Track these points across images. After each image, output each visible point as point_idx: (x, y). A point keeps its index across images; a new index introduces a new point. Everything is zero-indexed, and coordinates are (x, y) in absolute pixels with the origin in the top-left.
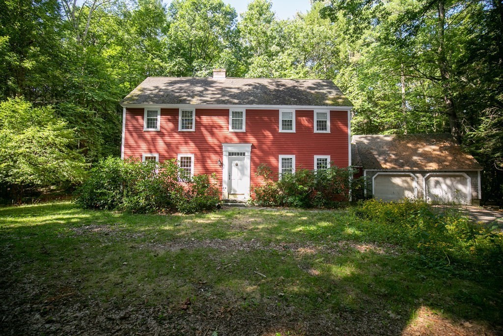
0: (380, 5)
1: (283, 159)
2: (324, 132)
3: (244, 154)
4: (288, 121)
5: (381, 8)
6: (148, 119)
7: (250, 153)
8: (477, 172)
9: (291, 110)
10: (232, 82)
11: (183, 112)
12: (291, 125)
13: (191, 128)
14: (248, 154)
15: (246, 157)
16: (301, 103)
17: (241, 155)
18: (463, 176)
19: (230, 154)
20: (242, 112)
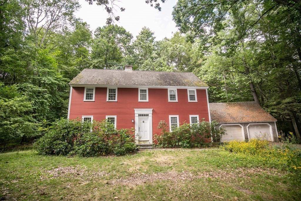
0: (217, 36)
1: (171, 118)
2: (194, 101)
3: (148, 115)
4: (173, 95)
5: (217, 37)
6: (87, 94)
7: (151, 114)
8: (274, 122)
9: (174, 89)
10: (137, 73)
11: (110, 90)
12: (175, 97)
13: (115, 99)
14: (150, 115)
15: (149, 117)
16: (180, 85)
17: (146, 116)
18: (267, 125)
19: (140, 115)
20: (146, 90)
